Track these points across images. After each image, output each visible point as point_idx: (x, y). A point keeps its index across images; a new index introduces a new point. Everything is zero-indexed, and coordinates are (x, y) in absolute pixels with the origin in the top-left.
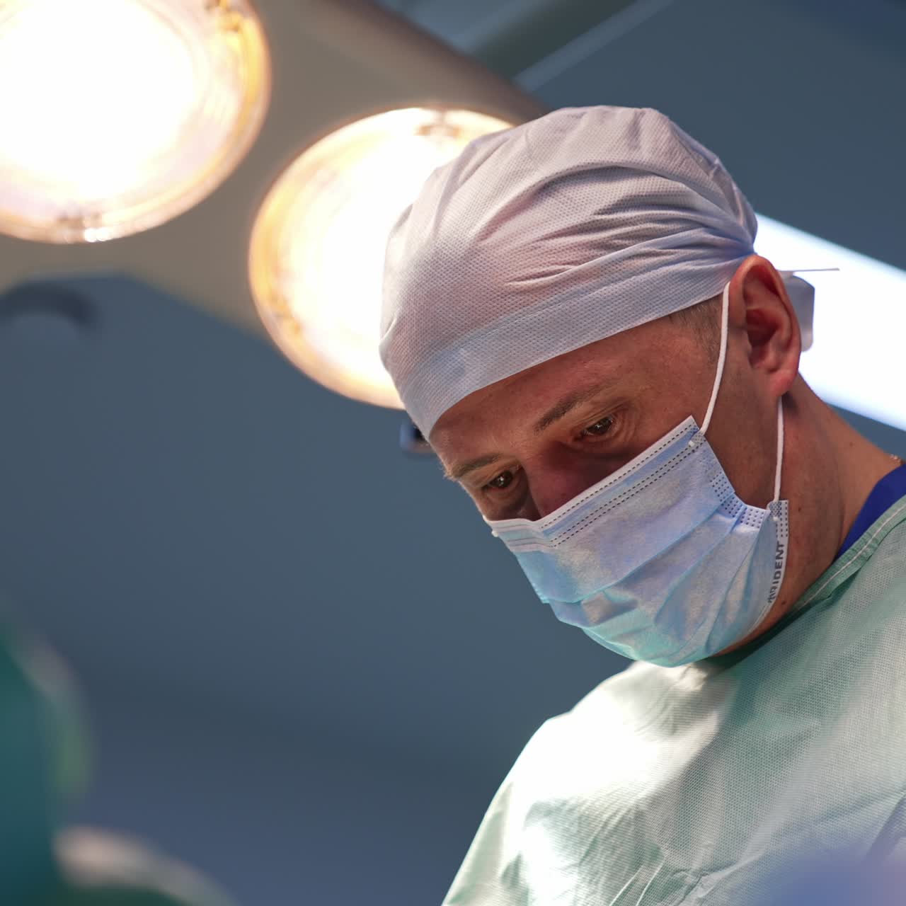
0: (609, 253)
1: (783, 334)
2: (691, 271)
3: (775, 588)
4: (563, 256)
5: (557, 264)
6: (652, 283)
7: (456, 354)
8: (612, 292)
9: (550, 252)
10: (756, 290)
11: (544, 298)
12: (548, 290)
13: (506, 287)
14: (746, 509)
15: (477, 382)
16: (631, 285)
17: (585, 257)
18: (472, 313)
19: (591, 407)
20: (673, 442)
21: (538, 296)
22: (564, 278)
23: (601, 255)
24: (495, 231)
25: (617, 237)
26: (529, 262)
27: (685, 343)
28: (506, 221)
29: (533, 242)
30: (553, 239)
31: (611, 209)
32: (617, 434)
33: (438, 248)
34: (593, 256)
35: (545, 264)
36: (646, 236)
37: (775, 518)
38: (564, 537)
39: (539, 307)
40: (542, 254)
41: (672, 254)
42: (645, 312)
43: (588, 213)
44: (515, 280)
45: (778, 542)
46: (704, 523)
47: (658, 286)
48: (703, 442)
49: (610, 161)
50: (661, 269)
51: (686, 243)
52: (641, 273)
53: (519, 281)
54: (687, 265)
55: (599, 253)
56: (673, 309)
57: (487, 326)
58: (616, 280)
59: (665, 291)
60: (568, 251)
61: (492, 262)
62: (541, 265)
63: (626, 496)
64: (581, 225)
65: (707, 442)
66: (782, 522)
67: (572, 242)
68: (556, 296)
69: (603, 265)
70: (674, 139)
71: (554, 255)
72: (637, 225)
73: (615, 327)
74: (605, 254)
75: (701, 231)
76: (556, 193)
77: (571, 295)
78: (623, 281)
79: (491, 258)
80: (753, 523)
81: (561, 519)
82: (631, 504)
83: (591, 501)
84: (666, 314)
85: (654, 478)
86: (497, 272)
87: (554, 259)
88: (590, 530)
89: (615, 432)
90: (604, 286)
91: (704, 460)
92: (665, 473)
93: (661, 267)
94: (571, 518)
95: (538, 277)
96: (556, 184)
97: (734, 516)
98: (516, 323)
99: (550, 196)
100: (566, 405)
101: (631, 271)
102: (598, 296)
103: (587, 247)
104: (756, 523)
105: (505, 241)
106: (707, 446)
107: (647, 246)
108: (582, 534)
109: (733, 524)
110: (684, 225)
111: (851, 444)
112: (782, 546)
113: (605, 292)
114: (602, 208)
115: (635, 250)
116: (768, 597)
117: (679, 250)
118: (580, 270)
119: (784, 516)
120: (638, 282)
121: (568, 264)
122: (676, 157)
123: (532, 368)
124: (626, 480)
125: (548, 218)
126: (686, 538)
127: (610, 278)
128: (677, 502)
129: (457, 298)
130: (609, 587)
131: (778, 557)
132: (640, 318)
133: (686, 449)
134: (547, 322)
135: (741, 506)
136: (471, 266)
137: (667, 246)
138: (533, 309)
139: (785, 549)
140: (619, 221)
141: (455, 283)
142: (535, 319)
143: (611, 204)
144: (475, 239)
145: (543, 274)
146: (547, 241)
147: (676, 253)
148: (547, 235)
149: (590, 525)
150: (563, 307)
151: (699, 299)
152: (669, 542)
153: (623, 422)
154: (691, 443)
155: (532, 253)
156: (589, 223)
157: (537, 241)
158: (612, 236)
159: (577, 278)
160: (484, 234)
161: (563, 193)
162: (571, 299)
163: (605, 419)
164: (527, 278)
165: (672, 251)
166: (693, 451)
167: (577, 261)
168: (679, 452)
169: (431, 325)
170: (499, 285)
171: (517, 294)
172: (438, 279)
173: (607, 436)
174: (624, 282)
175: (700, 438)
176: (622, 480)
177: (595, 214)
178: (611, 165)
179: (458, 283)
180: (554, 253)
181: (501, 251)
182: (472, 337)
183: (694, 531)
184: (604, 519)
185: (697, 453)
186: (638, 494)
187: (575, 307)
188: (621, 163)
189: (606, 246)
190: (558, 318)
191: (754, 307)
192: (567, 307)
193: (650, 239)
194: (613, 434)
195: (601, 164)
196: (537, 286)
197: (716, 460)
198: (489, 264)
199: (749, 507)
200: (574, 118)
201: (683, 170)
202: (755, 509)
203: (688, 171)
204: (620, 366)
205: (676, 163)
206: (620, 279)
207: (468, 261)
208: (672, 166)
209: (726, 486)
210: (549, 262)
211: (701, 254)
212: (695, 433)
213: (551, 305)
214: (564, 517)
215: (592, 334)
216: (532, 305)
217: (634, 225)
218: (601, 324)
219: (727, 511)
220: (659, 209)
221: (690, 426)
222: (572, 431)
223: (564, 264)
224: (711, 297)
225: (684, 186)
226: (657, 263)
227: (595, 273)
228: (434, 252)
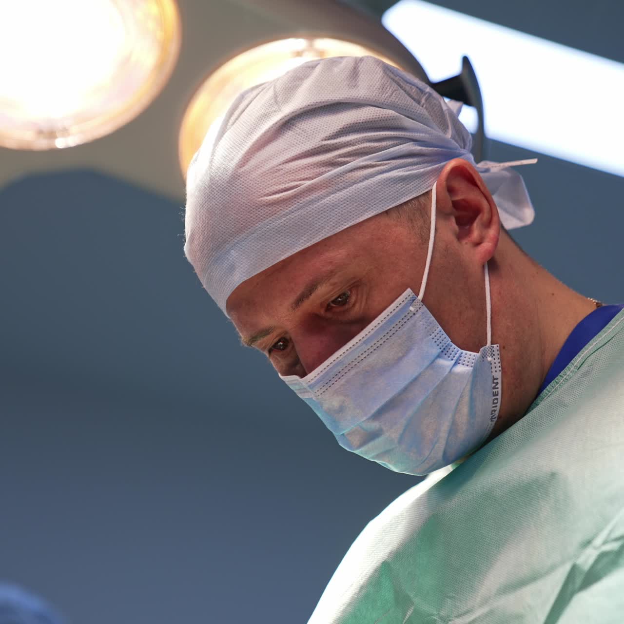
0: (335, 168)
1: (485, 216)
2: (402, 176)
3: (495, 411)
4: (300, 175)
5: (295, 181)
6: (369, 189)
7: (229, 254)
8: (338, 198)
9: (290, 172)
10: (460, 185)
11: (287, 208)
12: (289, 201)
13: (259, 202)
14: (462, 353)
15: (244, 274)
16: (353, 191)
17: (317, 173)
18: (237, 223)
19: (331, 287)
20: (397, 310)
21: (282, 206)
22: (301, 191)
23: (329, 171)
24: (250, 160)
25: (340, 156)
26: (275, 181)
27: (401, 231)
28: (258, 152)
29: (277, 166)
30: (292, 162)
31: (335, 135)
32: (354, 305)
33: (212, 176)
34: (322, 172)
35: (286, 181)
36: (365, 153)
37: (489, 359)
38: (324, 389)
39: (284, 215)
40: (284, 174)
41: (386, 164)
42: (366, 211)
43: (317, 140)
44: (265, 195)
45: (493, 377)
46: (427, 368)
47: (375, 190)
48: (421, 306)
49: (333, 99)
50: (376, 177)
51: (399, 155)
52: (360, 181)
53: (267, 196)
54: (398, 172)
55: (327, 170)
56: (388, 206)
57: (248, 232)
58: (342, 189)
59: (380, 193)
60: (303, 170)
61: (248, 184)
62: (283, 183)
63: (367, 354)
64: (312, 150)
65: (424, 306)
66: (495, 361)
67: (305, 163)
68: (295, 205)
69: (330, 178)
70: (385, 77)
71: (293, 174)
72: (356, 145)
73: (342, 224)
74: (331, 170)
75: (409, 145)
76: (294, 127)
77: (307, 203)
78: (346, 189)
79: (248, 181)
80: (468, 363)
81: (319, 376)
82: (372, 359)
83: (340, 360)
84: (383, 211)
85: (386, 338)
86: (252, 191)
87: (293, 177)
88: (343, 381)
89: (352, 303)
90: (333, 194)
91: (424, 319)
92: (394, 334)
93: (376, 175)
94: (327, 373)
95: (282, 192)
96: (294, 120)
97: (452, 360)
98: (268, 228)
99: (290, 130)
100: (311, 288)
101: (353, 181)
102: (328, 202)
103: (318, 166)
104: (470, 364)
105: (257, 167)
106: (424, 308)
107: (366, 160)
108: (337, 385)
109: (451, 366)
110: (395, 142)
111: (553, 294)
112: (497, 379)
113: (333, 198)
114: (328, 136)
115: (355, 165)
116: (490, 418)
117: (392, 161)
118: (312, 184)
119: (496, 357)
120: (358, 188)
121: (304, 180)
122: (387, 90)
123: (283, 261)
124: (364, 342)
125: (287, 147)
126: (416, 379)
127: (336, 188)
128: (405, 354)
129: (226, 213)
130: (363, 422)
131: (494, 388)
132: (362, 216)
133: (408, 313)
134: (291, 226)
135: (458, 351)
136: (234, 188)
137: (381, 159)
138: (279, 216)
139: (499, 381)
140: (342, 144)
141: (224, 201)
142: (282, 224)
143: (335, 132)
144: (236, 167)
145: (285, 189)
146: (287, 164)
147: (389, 163)
148: (287, 159)
149: (342, 377)
150: (301, 213)
151: (409, 197)
152: (402, 385)
153: (357, 295)
154: (411, 308)
155: (276, 174)
156: (318, 147)
157: (280, 165)
158: (336, 156)
159: (310, 190)
160: (242, 162)
161: (299, 126)
162: (307, 206)
163: (344, 294)
164: (274, 194)
165: (385, 162)
166: (414, 314)
167: (310, 177)
168: (403, 316)
169: (211, 234)
170: (254, 201)
171: (267, 206)
172: (213, 199)
173: (347, 306)
174: (348, 190)
175: (419, 304)
176: (361, 342)
177: (322, 140)
178: (334, 102)
179: (226, 201)
180: (293, 173)
181: (254, 175)
182: (238, 241)
183: (420, 374)
184: (353, 372)
185: (417, 315)
186: (375, 351)
187: (311, 212)
188: (341, 100)
189: (333, 164)
190: (299, 222)
191: (459, 197)
192: (305, 213)
193: (367, 155)
194: (351, 306)
195: (327, 102)
196: (281, 199)
197: (433, 318)
198: (246, 185)
199: (464, 352)
200: (311, 69)
201: (393, 100)
202: (469, 353)
203: (397, 100)
204: (348, 254)
205: (387, 95)
206: (344, 188)
207: (231, 185)
208: (383, 98)
209: (444, 336)
210: (289, 180)
211: (411, 162)
212: (413, 300)
213: (293, 212)
214: (322, 374)
215: (325, 231)
216: (278, 213)
217: (353, 146)
218: (331, 223)
219: (446, 356)
220: (375, 131)
221: (409, 296)
222: (321, 304)
223: (300, 180)
224: (419, 194)
225: (393, 112)
226: (374, 172)
227: (325, 185)
228: (209, 179)
